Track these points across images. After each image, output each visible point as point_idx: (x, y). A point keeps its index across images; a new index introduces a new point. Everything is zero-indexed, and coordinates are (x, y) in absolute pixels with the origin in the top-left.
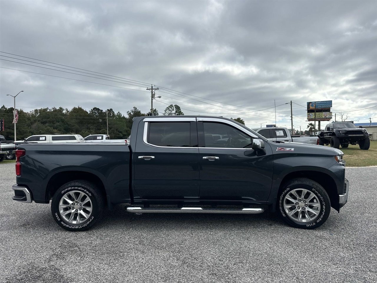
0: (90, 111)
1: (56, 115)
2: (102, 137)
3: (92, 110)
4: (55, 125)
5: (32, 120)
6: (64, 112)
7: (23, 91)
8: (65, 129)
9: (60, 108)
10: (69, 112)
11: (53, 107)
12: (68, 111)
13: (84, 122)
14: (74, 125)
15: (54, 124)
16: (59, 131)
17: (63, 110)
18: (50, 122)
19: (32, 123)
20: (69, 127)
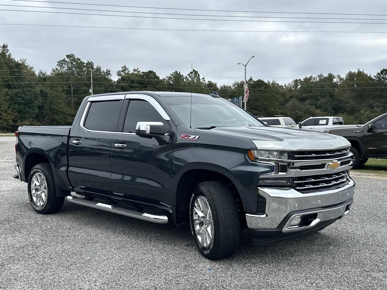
0: (376, 75)
1: (322, 86)
2: (327, 120)
3: (379, 74)
4: (319, 102)
5: (288, 96)
6: (335, 80)
7: (254, 57)
8: (333, 109)
9: (329, 74)
10: (343, 79)
11: (320, 74)
12: (341, 79)
13: (365, 96)
14: (349, 102)
15: (318, 100)
16: (325, 111)
17: (334, 77)
18: (311, 98)
19: (286, 101)
20: (341, 105)
